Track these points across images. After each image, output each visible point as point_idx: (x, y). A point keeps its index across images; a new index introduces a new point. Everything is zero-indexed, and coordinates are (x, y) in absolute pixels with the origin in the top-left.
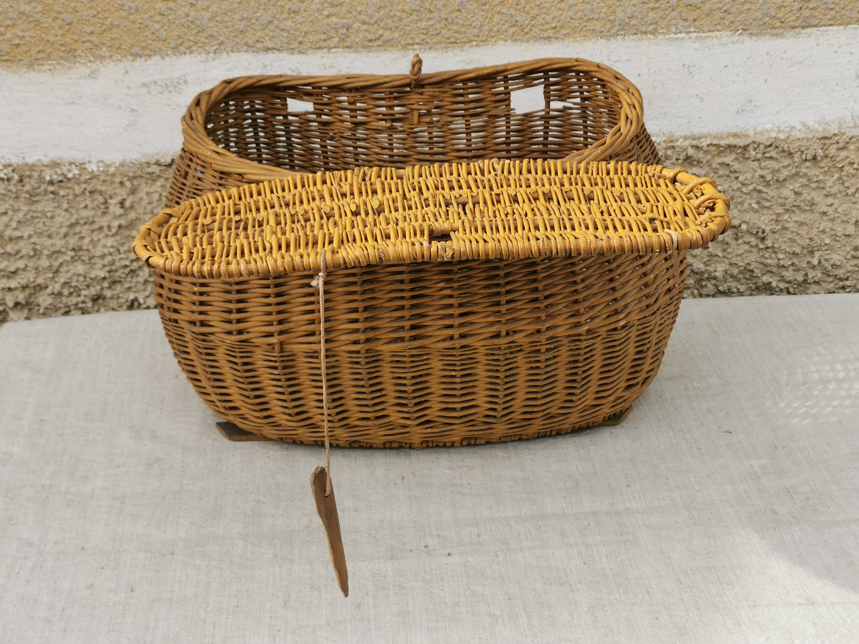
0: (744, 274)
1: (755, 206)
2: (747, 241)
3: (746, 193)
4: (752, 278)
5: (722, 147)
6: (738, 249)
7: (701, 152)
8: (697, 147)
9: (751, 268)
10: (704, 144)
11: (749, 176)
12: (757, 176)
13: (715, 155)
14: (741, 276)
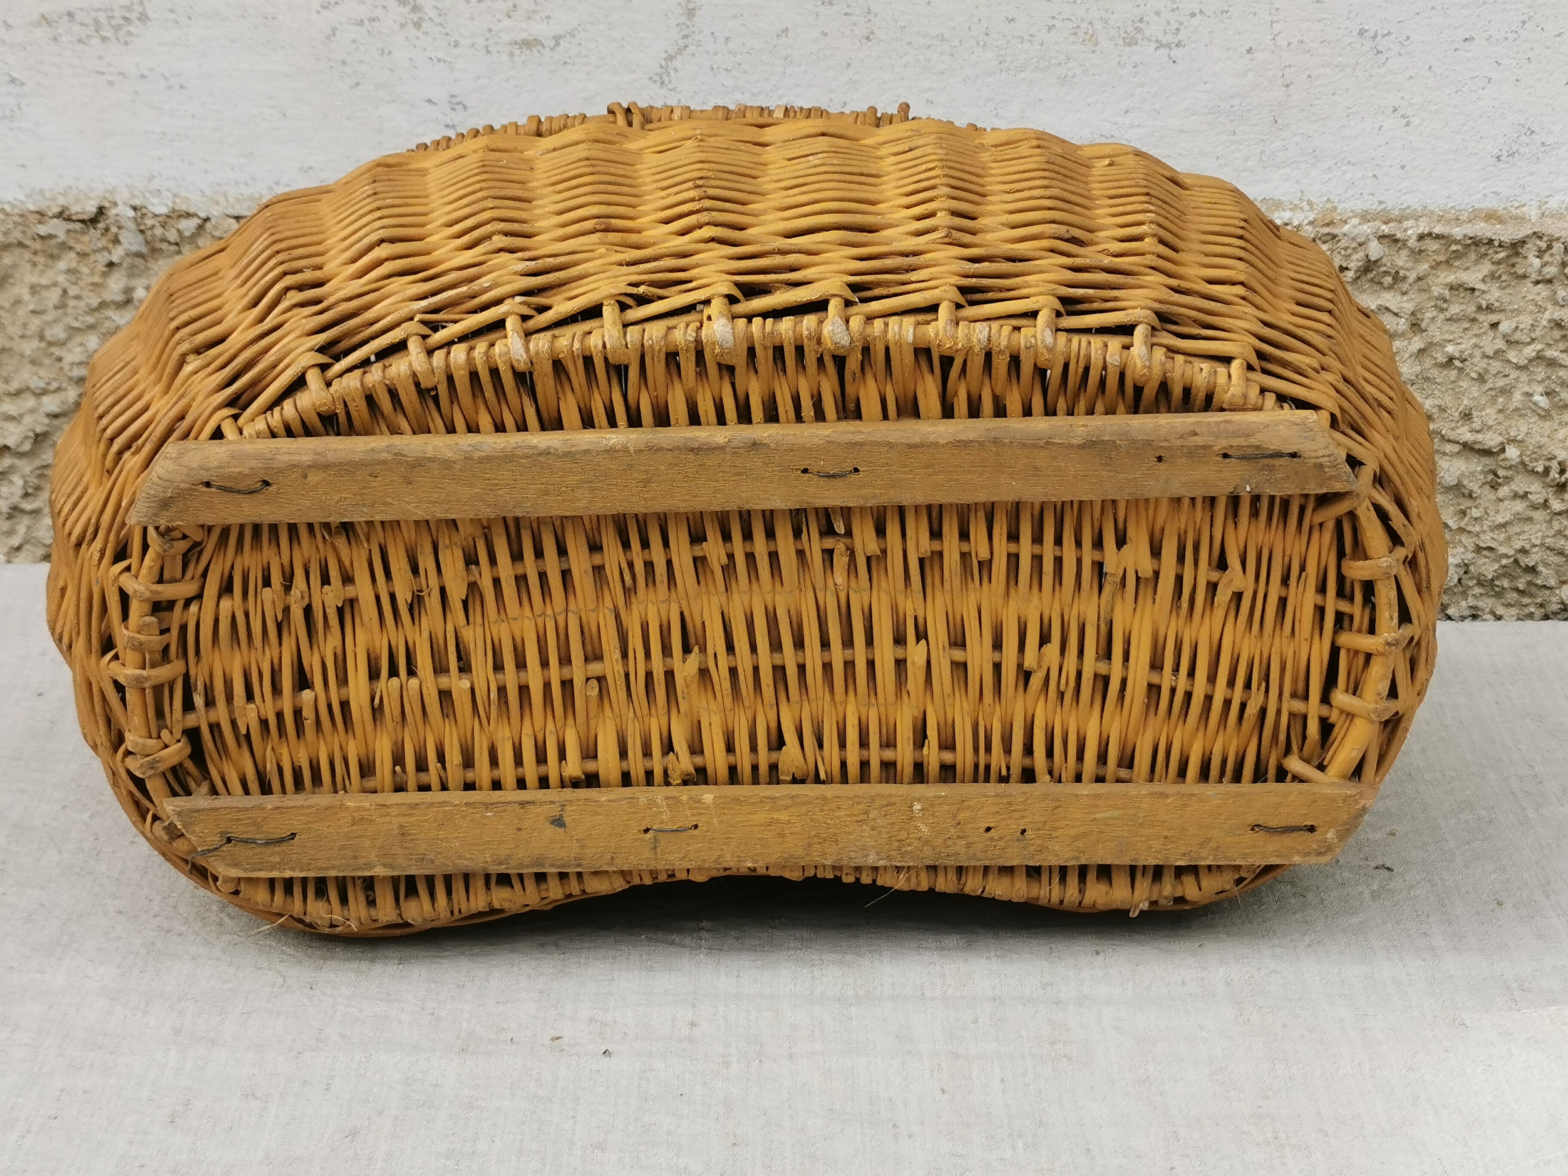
0: (1512, 578)
1: (1543, 401)
2: (1521, 493)
3: (1518, 367)
4: (1534, 590)
5: (1457, 242)
6: (1498, 512)
7: (1404, 253)
8: (1391, 240)
9: (1530, 561)
10: (1410, 232)
11: (1526, 321)
12: (1545, 323)
13: (1439, 264)
14: (1506, 583)
